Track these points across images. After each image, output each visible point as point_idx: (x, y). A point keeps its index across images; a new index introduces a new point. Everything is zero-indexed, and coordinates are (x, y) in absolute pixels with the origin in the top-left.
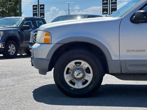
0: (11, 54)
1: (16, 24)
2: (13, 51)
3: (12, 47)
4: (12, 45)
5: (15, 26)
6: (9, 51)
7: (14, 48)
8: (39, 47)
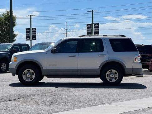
0: (3, 70)
1: (7, 49)
2: (4, 68)
3: (4, 65)
4: (4, 64)
5: (6, 50)
6: (2, 68)
7: (5, 66)
8: (12, 63)
